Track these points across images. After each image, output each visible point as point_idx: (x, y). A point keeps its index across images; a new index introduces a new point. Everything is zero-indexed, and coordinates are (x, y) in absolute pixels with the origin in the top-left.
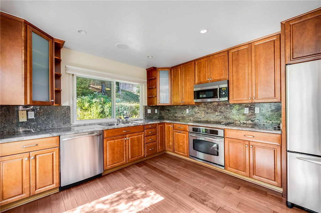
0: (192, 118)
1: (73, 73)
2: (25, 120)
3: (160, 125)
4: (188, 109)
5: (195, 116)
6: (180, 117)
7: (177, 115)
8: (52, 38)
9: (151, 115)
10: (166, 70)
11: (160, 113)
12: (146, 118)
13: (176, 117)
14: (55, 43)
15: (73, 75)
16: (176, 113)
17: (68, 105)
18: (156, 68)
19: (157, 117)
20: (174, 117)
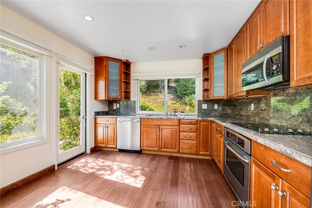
0: (257, 119)
1: (138, 79)
2: (116, 109)
3: (202, 123)
4: (253, 104)
5: (261, 115)
6: (245, 116)
7: (242, 113)
8: (121, 60)
9: (207, 111)
10: (222, 52)
11: (223, 110)
12: (200, 114)
13: (241, 116)
14: (123, 62)
15: (138, 80)
16: (242, 110)
17: (134, 100)
18: (209, 54)
19: (218, 114)
20: (239, 116)
